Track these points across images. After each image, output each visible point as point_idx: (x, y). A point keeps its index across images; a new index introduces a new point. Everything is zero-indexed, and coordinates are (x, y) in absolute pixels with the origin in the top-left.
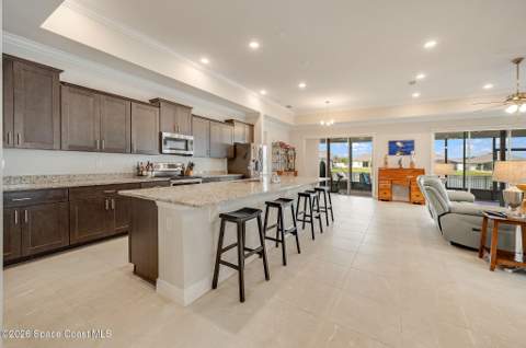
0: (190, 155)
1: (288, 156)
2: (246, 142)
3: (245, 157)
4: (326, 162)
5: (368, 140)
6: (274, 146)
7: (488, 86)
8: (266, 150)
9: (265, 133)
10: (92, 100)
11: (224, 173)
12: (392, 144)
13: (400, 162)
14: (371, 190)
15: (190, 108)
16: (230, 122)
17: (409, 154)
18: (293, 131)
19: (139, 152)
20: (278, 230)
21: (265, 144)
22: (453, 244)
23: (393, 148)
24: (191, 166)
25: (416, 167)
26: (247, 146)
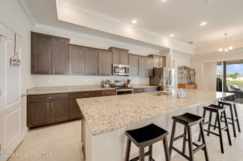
0: (128, 76)
1: (189, 74)
2: (161, 67)
3: (159, 76)
4: (222, 78)
6: (180, 68)
8: (174, 72)
9: (173, 61)
10: (81, 51)
11: (147, 85)
15: (128, 50)
16: (151, 56)
18: (193, 58)
19: (102, 75)
20: (185, 140)
21: (173, 67)
24: (129, 81)
26: (161, 69)
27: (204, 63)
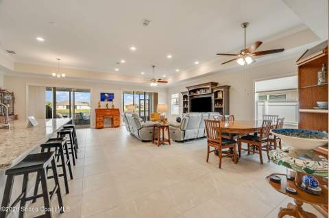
5: (87, 91)
7: (143, 73)
12: (102, 94)
13: (107, 105)
14: (89, 123)
17: (111, 100)
22: (144, 141)
23: (103, 97)
25: (115, 108)
27: (30, 86)
